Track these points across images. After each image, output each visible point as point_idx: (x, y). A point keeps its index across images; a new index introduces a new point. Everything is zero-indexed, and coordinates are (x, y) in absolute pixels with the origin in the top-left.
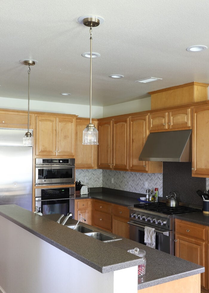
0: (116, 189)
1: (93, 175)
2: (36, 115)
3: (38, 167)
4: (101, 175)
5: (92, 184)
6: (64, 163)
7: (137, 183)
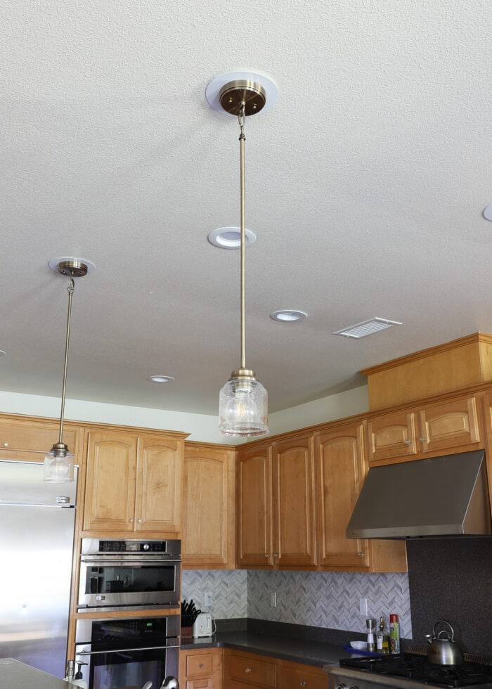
0: (283, 621)
1: (225, 587)
2: (88, 430)
3: (86, 561)
4: (245, 586)
5: (222, 611)
6: (154, 550)
7: (340, 603)
